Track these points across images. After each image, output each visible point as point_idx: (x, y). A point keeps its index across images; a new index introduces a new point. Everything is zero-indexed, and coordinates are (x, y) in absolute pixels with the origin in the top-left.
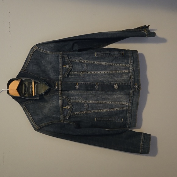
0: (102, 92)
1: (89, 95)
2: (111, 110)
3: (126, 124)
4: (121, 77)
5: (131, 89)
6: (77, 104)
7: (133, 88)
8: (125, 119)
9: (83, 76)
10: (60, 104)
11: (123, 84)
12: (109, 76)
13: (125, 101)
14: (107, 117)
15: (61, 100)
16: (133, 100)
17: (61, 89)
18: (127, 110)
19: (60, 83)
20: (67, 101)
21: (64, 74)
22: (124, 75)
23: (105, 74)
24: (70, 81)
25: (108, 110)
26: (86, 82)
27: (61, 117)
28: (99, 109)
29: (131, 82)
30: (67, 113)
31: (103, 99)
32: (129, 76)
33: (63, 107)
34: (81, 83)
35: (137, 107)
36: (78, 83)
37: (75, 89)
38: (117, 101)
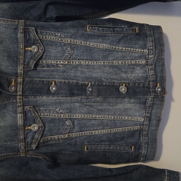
0: (98, 99)
1: (75, 104)
2: (114, 130)
3: (139, 155)
4: (132, 72)
5: (149, 94)
6: (53, 120)
7: (153, 92)
8: (138, 147)
9: (64, 68)
10: (20, 122)
11: (135, 84)
12: (111, 70)
13: (137, 114)
14: (106, 143)
15: (21, 113)
16: (151, 113)
17: (21, 93)
18: (141, 131)
19: (20, 80)
20: (33, 115)
21: (28, 63)
22: (138, 68)
23: (105, 66)
24: (40, 78)
25: (108, 131)
26: (70, 79)
27: (21, 145)
28: (92, 129)
29: (149, 82)
30: (33, 138)
31: (100, 111)
32: (146, 71)
33: (24, 128)
34: (61, 82)
35: (158, 125)
36: (55, 82)
37: (49, 93)
38: (124, 115)
